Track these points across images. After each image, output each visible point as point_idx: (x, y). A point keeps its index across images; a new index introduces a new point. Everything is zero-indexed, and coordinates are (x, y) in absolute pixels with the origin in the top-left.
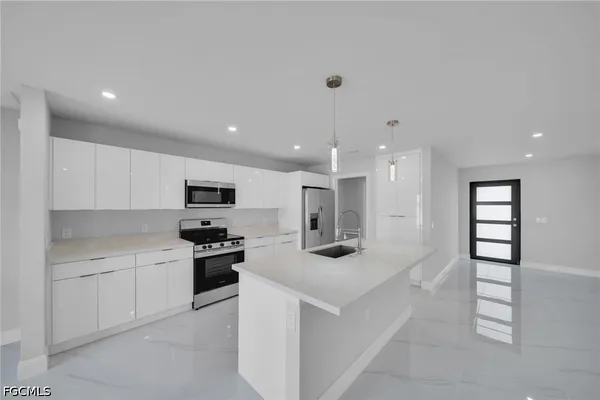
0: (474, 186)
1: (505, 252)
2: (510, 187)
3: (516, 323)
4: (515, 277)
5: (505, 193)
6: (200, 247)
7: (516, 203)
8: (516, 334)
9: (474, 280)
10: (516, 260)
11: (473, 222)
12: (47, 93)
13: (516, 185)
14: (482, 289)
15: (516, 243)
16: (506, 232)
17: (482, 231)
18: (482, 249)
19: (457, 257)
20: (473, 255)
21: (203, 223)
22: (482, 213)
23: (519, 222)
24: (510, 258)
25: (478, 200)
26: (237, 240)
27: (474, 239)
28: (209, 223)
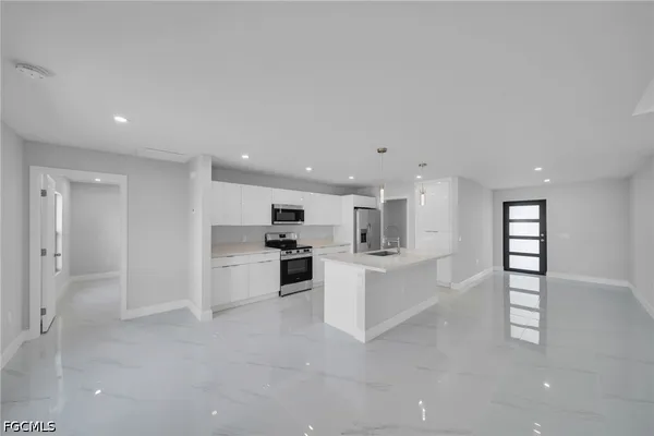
0: (507, 205)
1: (534, 264)
2: (538, 207)
3: (543, 328)
4: (543, 285)
5: (534, 212)
6: (284, 252)
7: (543, 221)
8: (542, 337)
9: (507, 289)
10: (543, 271)
11: (506, 237)
12: (213, 157)
13: (542, 204)
14: (514, 297)
15: (543, 256)
16: (534, 247)
17: (514, 245)
18: (514, 262)
19: (491, 269)
20: (506, 267)
21: (281, 236)
22: (514, 229)
23: (545, 238)
24: (538, 270)
25: (511, 218)
26: (307, 249)
27: (507, 253)
28: (284, 236)
